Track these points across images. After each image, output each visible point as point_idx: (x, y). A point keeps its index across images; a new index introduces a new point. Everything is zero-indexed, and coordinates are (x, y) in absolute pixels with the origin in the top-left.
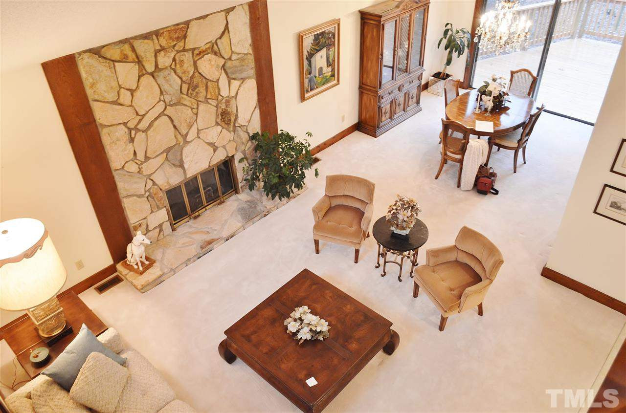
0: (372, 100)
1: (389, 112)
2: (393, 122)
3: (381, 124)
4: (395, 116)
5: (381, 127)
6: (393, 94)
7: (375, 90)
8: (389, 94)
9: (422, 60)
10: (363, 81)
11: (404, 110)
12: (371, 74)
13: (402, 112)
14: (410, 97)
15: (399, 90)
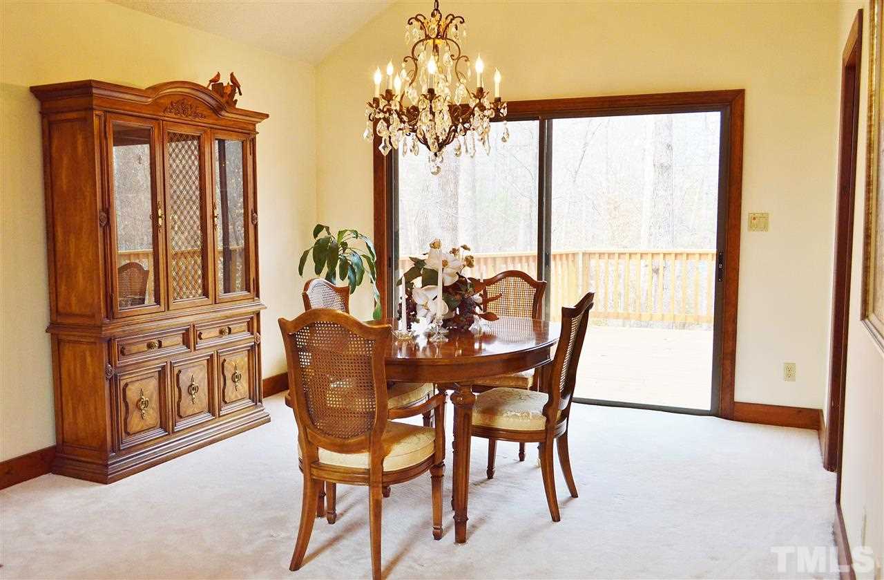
0: (89, 360)
1: (154, 404)
2: (175, 443)
3: (128, 442)
4: (181, 425)
5: (129, 450)
6: (162, 352)
7: (93, 323)
8: (150, 346)
9: (252, 276)
10: (61, 304)
11: (211, 410)
12: (80, 275)
13: (206, 417)
14: (229, 375)
15: (186, 342)
